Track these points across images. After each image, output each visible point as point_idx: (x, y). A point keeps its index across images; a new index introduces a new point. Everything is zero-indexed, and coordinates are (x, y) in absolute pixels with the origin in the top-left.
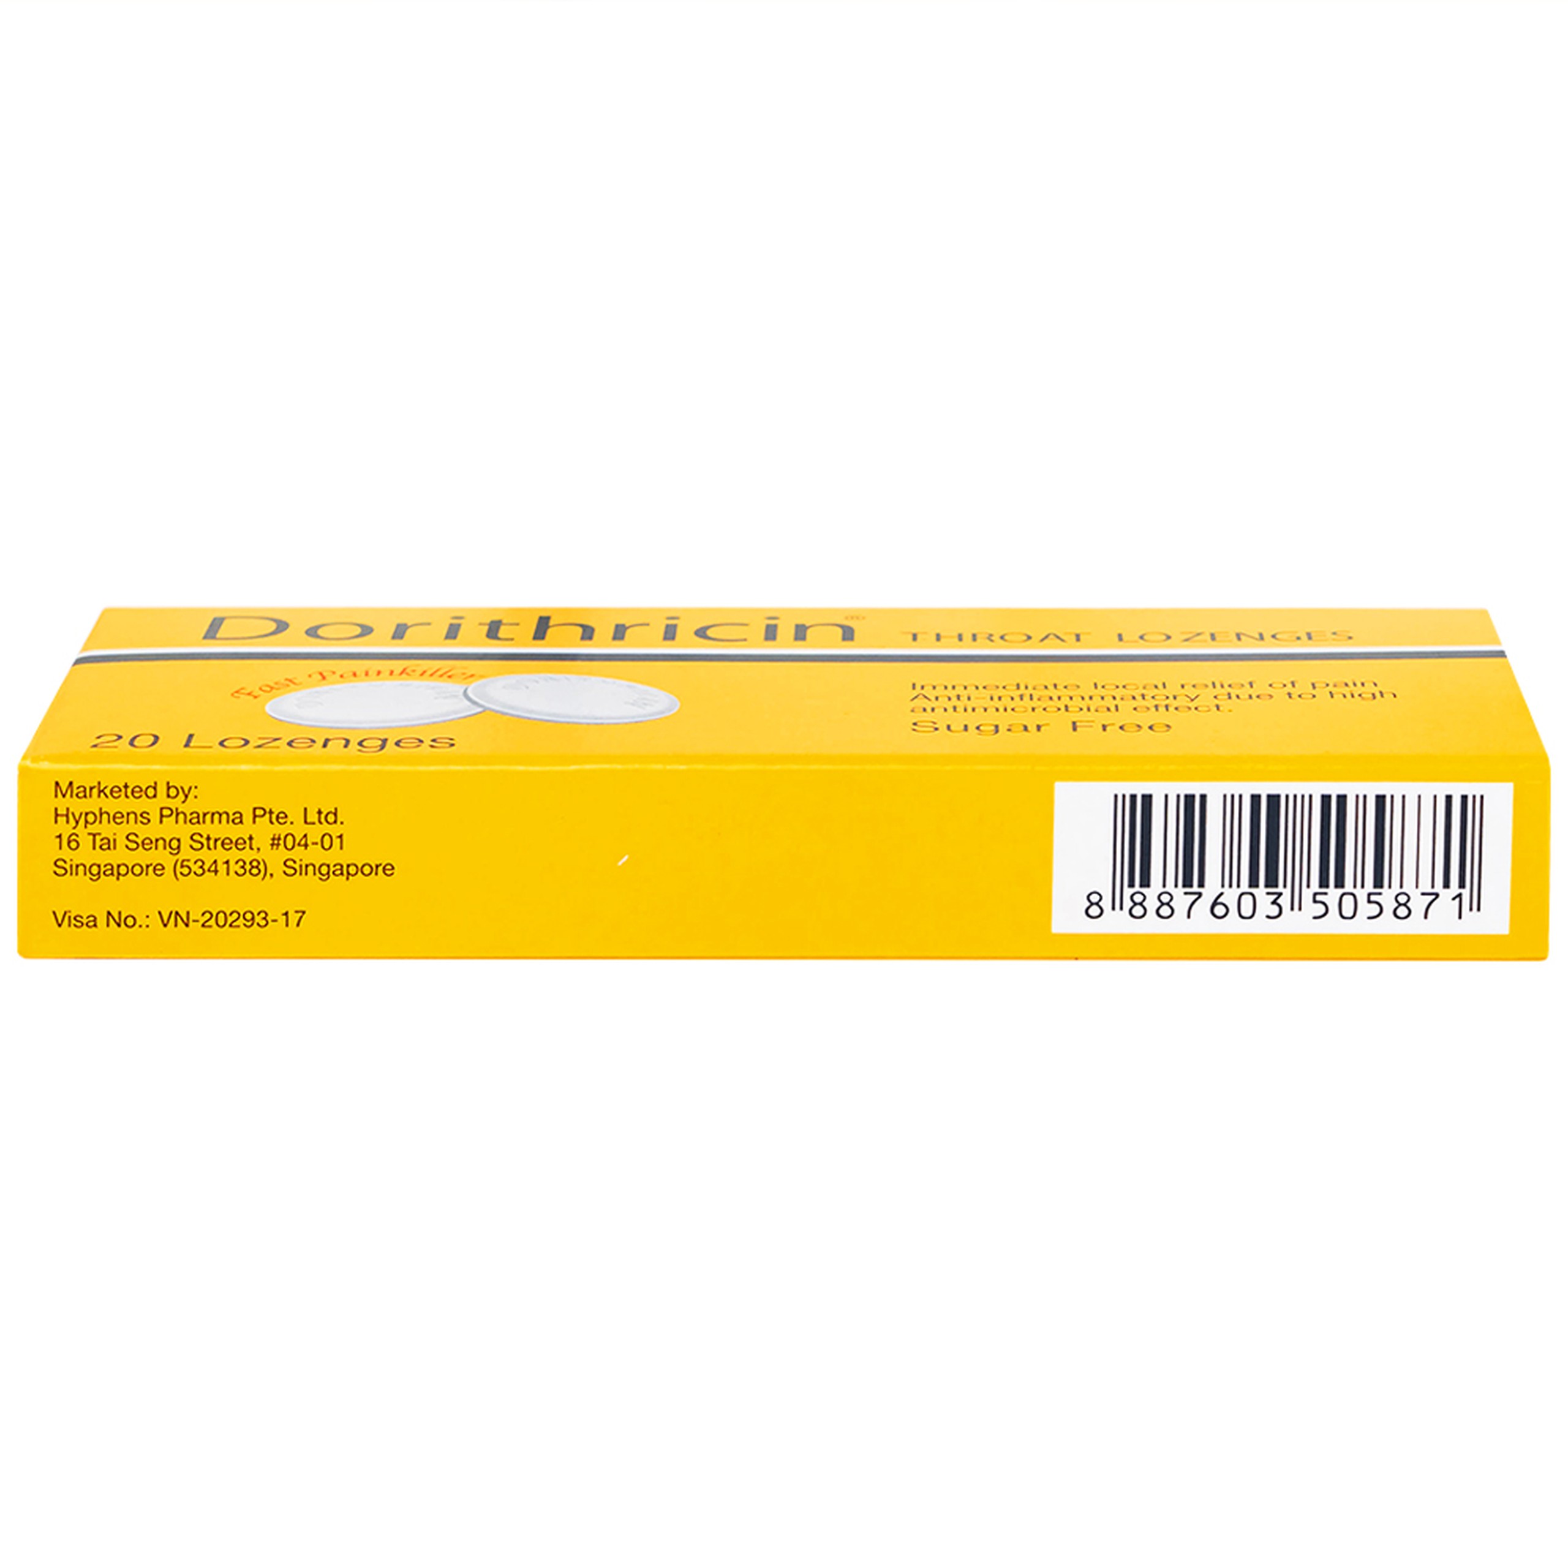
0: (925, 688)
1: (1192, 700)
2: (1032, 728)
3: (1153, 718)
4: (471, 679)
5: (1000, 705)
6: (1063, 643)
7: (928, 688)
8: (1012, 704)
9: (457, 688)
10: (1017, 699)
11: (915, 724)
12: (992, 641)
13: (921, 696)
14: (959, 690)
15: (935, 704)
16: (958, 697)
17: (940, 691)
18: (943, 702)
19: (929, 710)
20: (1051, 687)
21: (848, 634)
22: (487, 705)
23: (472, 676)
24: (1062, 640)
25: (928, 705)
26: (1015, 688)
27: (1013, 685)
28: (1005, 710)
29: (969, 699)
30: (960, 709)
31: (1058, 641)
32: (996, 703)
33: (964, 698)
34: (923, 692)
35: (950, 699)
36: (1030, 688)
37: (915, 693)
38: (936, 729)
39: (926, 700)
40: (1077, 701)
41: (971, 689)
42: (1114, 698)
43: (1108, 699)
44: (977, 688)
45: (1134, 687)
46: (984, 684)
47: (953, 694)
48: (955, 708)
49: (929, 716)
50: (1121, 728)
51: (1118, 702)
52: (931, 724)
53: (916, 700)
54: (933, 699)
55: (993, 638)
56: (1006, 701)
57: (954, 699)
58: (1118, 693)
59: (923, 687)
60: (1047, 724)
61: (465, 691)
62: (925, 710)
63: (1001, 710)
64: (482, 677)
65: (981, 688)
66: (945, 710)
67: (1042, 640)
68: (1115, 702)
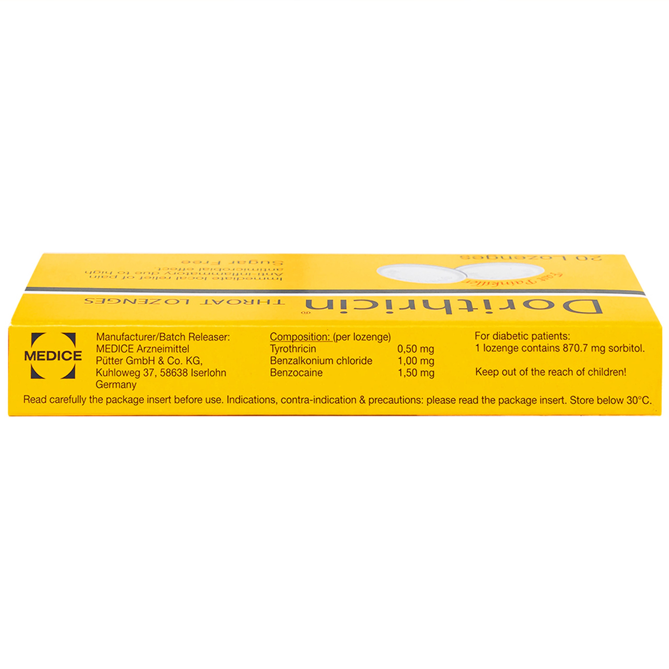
0: (276, 278)
1: (168, 272)
2: (236, 263)
3: (187, 266)
4: (467, 281)
5: (247, 271)
6: (213, 299)
7: (275, 278)
8: (242, 272)
9: (471, 277)
10: (239, 274)
11: (282, 264)
12: (245, 300)
13: (278, 275)
14: (262, 277)
15: (273, 272)
16: (263, 274)
17: (270, 277)
18: (270, 273)
19: (276, 270)
20: (224, 278)
21: (309, 304)
22: (454, 271)
23: (467, 282)
24: (213, 300)
25: (276, 271)
26: (239, 279)
27: (240, 280)
28: (245, 269)
29: (259, 274)
30: (263, 270)
31: (215, 300)
32: (248, 272)
33: (261, 274)
34: (277, 277)
35: (267, 274)
36: (233, 278)
37: (281, 276)
38: (274, 262)
39: (276, 273)
40: (215, 272)
41: (257, 278)
42: (200, 274)
43: (202, 273)
44: (255, 279)
45: (190, 278)
46: (252, 280)
47: (266, 276)
48: (265, 270)
49: (276, 267)
50: (201, 262)
51: (199, 272)
52: (275, 264)
53: (281, 273)
54: (274, 274)
55: (244, 302)
56: (244, 273)
57: (265, 274)
58: (198, 275)
59: (278, 279)
60: (230, 264)
61: (467, 276)
62: (278, 270)
63: (247, 269)
64: (462, 282)
65: (253, 279)
66: (269, 269)
67: (223, 300)
68: (200, 272)
